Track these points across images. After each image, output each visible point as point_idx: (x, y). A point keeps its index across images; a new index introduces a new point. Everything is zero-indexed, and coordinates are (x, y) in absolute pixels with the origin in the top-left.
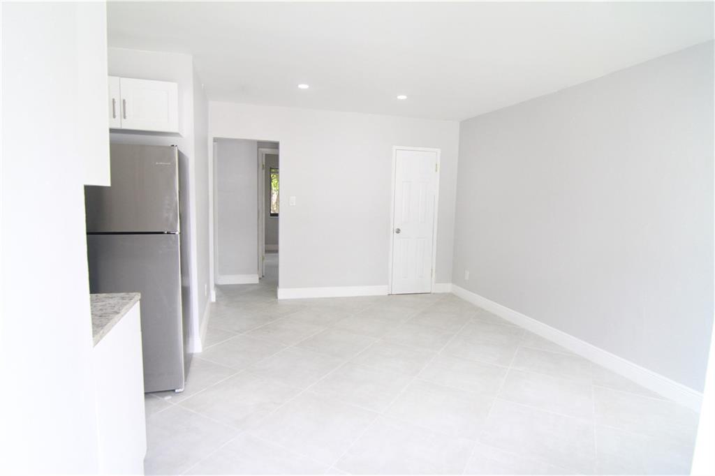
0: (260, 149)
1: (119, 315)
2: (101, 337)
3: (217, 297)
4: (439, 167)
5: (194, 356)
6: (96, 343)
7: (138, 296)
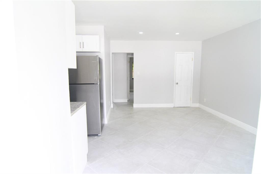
0: (128, 56)
1: (79, 108)
2: (73, 114)
3: (113, 106)
4: (193, 59)
5: (105, 125)
6: (72, 115)
7: (85, 103)
